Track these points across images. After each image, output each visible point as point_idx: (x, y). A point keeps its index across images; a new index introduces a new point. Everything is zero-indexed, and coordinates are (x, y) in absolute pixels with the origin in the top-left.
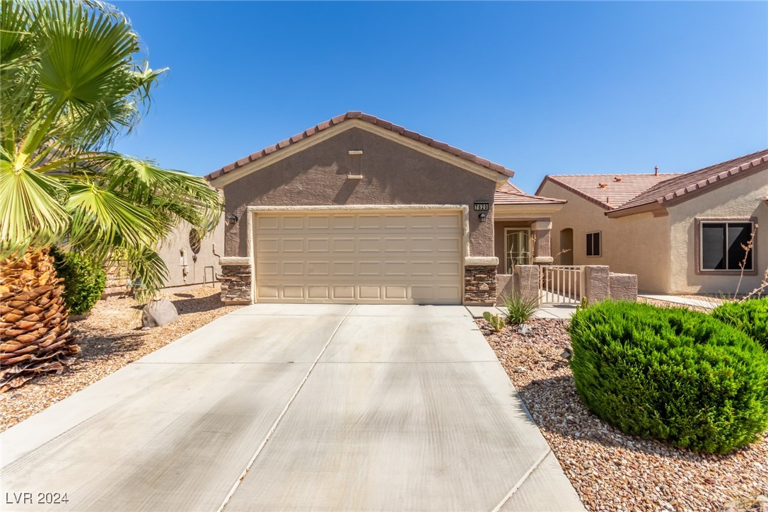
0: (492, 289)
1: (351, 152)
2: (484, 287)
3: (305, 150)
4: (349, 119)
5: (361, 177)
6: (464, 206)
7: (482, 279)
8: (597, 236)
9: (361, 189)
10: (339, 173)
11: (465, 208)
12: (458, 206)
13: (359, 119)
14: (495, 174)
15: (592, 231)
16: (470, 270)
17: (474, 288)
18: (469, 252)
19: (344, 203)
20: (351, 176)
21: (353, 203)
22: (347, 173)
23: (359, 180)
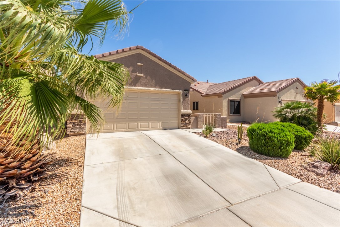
0: (190, 122)
1: (138, 64)
2: (187, 122)
3: (116, 59)
4: (138, 49)
5: (142, 75)
6: (181, 91)
7: (186, 119)
8: (197, 103)
9: (142, 80)
10: (132, 72)
11: (181, 92)
12: (179, 91)
13: (142, 50)
14: (191, 80)
15: (195, 101)
16: (183, 115)
17: (184, 122)
18: (182, 108)
19: (135, 86)
20: (138, 74)
21: (139, 86)
22: (136, 72)
23: (141, 76)
